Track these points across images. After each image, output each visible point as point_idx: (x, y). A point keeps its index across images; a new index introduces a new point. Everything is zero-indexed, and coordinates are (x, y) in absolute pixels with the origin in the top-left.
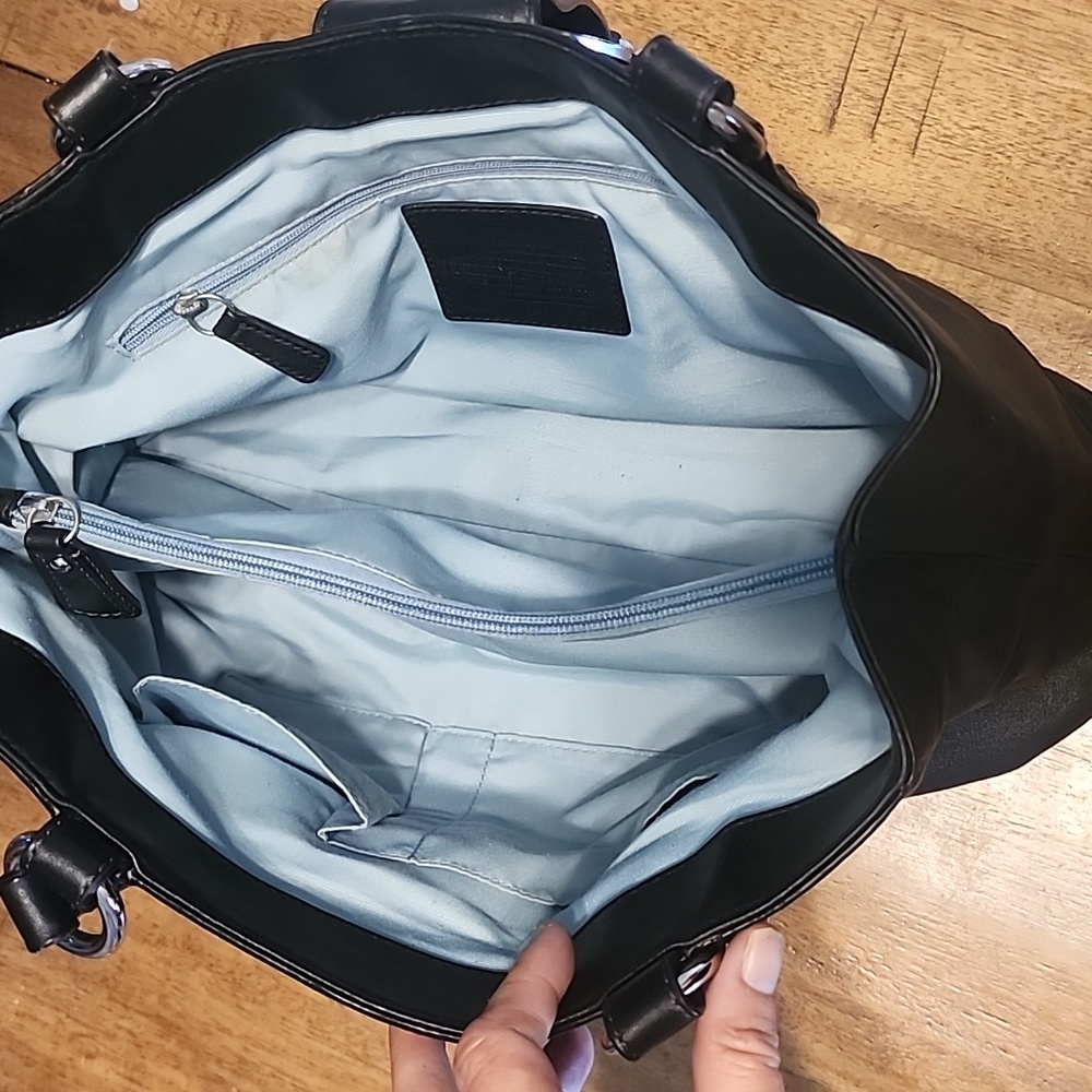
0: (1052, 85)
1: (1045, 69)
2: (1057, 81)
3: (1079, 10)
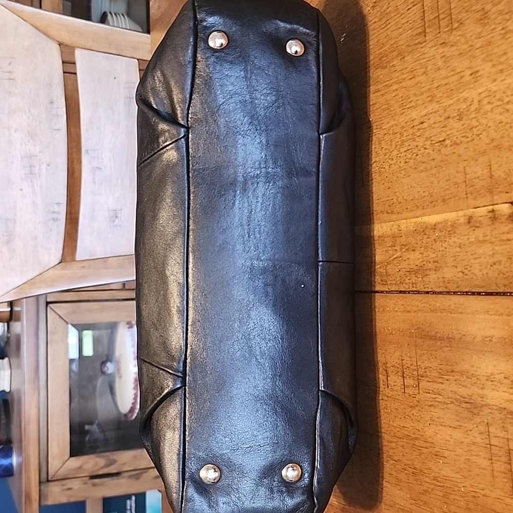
0: (386, 128)
1: (383, 123)
2: (387, 126)
3: (384, 92)
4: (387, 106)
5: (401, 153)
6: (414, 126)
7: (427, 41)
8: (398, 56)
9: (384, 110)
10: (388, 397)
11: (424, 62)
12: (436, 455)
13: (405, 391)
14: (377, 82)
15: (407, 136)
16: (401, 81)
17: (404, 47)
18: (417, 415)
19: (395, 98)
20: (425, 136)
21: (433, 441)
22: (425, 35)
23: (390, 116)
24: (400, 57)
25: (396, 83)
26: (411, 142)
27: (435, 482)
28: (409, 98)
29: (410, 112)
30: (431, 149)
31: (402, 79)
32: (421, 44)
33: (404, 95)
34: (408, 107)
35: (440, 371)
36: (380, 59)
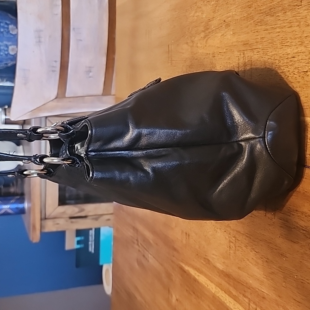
0: (270, 55)
1: (268, 51)
3: (271, 31)
4: (271, 41)
6: (288, 58)
7: (302, 5)
8: (282, 10)
9: (270, 43)
10: (255, 216)
11: (299, 19)
12: (281, 255)
13: (266, 215)
14: (266, 24)
15: (283, 63)
16: (283, 27)
17: (286, 5)
18: (272, 230)
19: (277, 37)
20: (294, 66)
21: (281, 247)
23: (273, 48)
24: (283, 12)
25: (279, 28)
26: (286, 68)
27: (279, 269)
28: (287, 39)
29: (286, 48)
30: (298, 75)
31: (283, 26)
32: (298, 6)
33: (284, 37)
34: (285, 45)
35: (289, 209)
36: (270, 10)
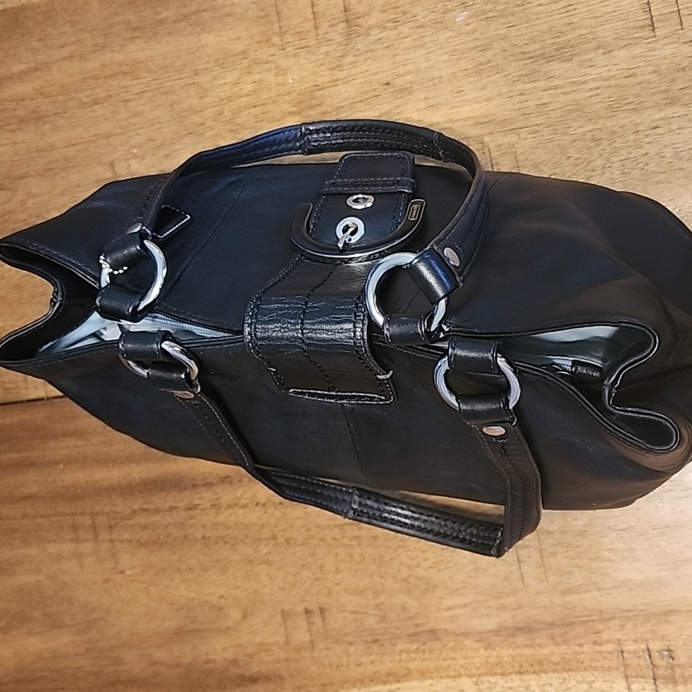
2: (579, 131)
3: (570, 90)
4: (576, 107)
5: (614, 163)
6: (638, 131)
7: (658, 37)
8: (597, 48)
9: (571, 111)
11: (654, 60)
14: (551, 78)
15: (624, 143)
16: (606, 78)
17: (609, 39)
19: (593, 98)
20: (661, 143)
22: (654, 30)
23: (585, 119)
24: (602, 51)
26: (633, 150)
28: (626, 99)
29: (628, 115)
30: (674, 157)
32: (647, 39)
33: (615, 95)
34: (623, 108)
36: (557, 51)
